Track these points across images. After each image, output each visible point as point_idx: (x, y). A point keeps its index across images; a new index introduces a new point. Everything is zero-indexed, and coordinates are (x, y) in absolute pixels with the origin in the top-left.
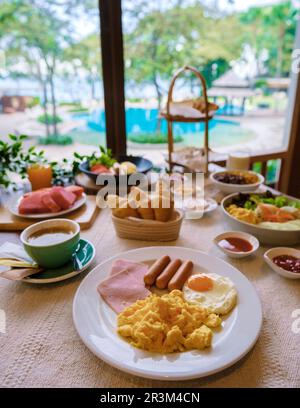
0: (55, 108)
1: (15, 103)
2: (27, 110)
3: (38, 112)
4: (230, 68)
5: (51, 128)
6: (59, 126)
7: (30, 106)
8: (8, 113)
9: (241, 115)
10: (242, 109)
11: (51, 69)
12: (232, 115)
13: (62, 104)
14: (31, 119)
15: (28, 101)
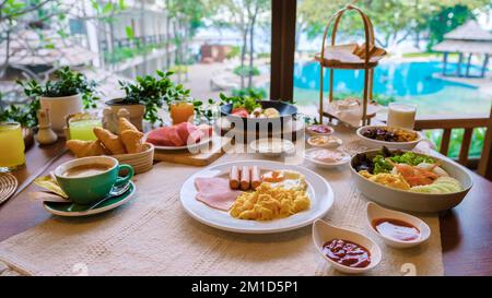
0: (252, 59)
1: (215, 53)
2: (225, 61)
3: (235, 62)
4: (473, 18)
5: (246, 80)
6: (254, 78)
7: (229, 57)
8: (207, 62)
9: (482, 76)
10: (484, 69)
11: (253, 19)
12: (468, 76)
13: (259, 56)
14: (228, 70)
15: (227, 51)
